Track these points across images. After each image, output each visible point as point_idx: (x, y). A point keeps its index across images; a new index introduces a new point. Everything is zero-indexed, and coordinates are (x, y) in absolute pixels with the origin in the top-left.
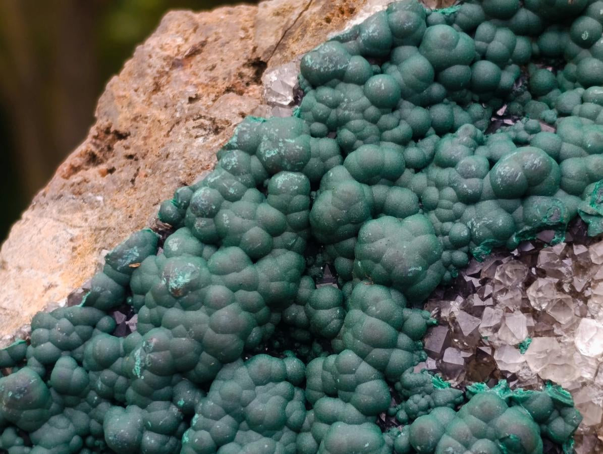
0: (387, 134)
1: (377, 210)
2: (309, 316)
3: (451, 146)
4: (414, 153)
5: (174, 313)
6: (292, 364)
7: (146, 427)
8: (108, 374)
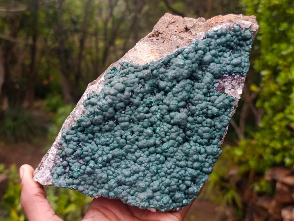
0: (217, 49)
1: (213, 61)
2: (196, 75)
3: (226, 54)
4: (220, 54)
5: (178, 68)
6: (193, 82)
7: (167, 86)
8: (162, 75)
